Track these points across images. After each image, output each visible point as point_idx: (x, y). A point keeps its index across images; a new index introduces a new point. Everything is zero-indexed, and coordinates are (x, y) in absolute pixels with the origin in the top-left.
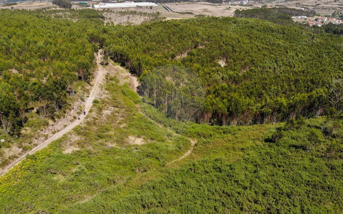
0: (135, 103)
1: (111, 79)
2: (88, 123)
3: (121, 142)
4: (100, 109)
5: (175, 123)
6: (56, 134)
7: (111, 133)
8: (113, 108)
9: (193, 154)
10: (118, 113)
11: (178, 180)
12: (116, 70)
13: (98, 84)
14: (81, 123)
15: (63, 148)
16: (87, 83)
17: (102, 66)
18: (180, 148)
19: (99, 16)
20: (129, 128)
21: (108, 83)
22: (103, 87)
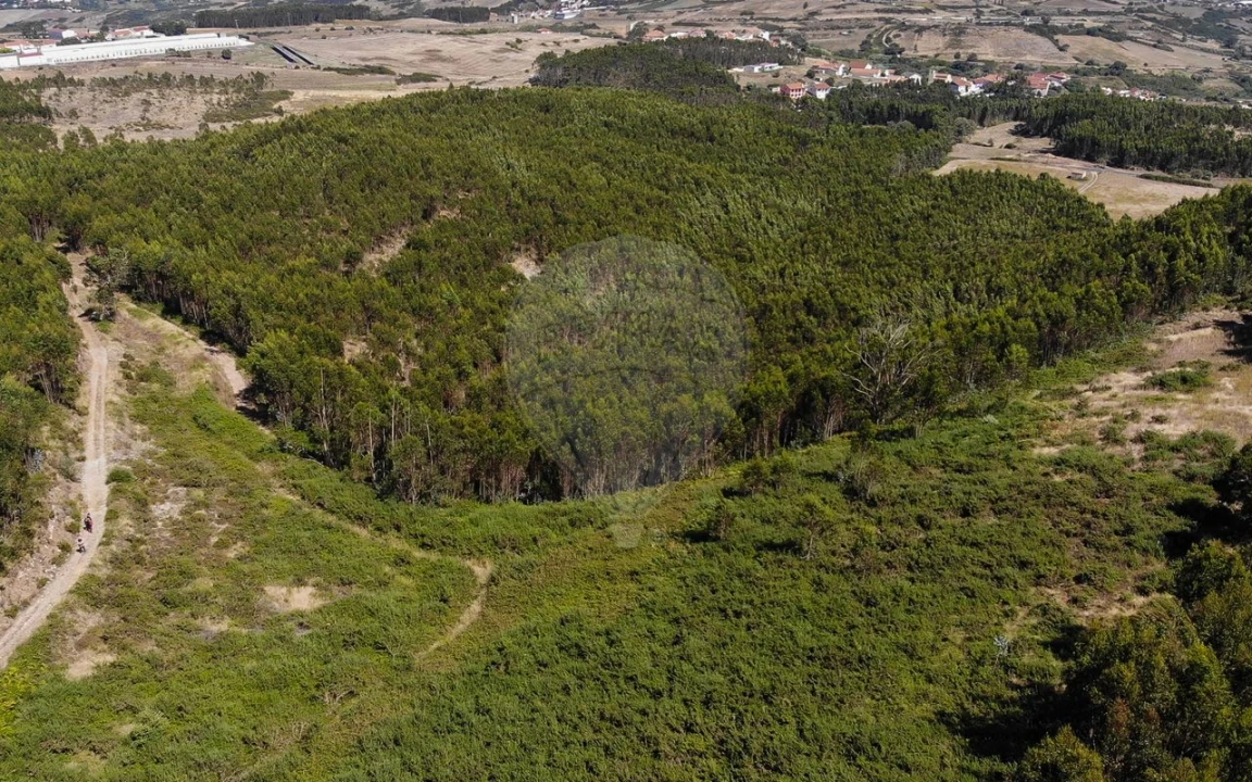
0: (251, 458)
1: (144, 377)
2: (116, 561)
3: (243, 608)
4: (142, 504)
5: (411, 514)
6: (21, 616)
7: (204, 583)
8: (182, 491)
9: (491, 612)
10: (207, 506)
11: (465, 705)
12: (152, 335)
13: (102, 402)
14: (92, 565)
15: (58, 663)
16: (65, 410)
17: (95, 324)
18: (445, 601)
19: (29, 109)
20: (256, 556)
21: (135, 394)
22: (125, 414)
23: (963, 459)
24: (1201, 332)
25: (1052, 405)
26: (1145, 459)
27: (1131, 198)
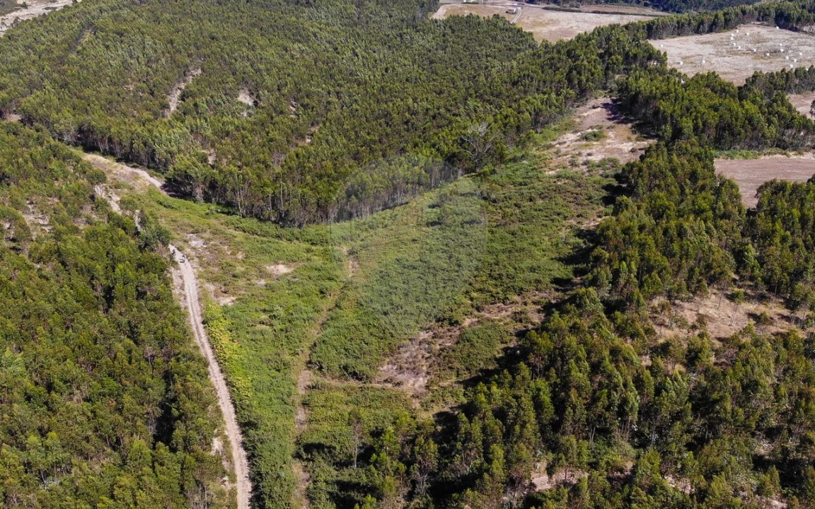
0: (205, 218)
2: (201, 265)
6: (187, 289)
7: (241, 268)
8: (194, 235)
10: (211, 240)
14: (193, 267)
20: (251, 256)
23: (520, 180)
24: (596, 110)
25: (545, 152)
26: (589, 171)
27: (541, 23)
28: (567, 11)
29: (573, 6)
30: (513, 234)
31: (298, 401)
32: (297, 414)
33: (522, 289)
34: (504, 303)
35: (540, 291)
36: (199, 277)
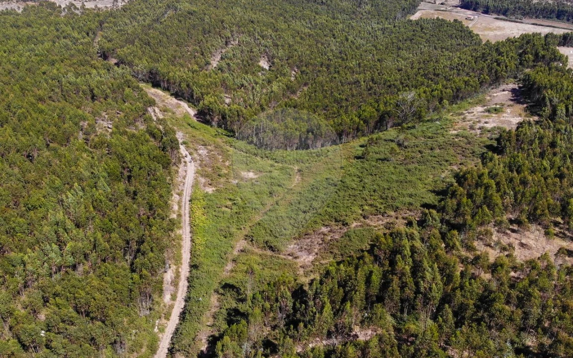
0: (213, 137)
3: (238, 177)
6: (187, 179)
7: (225, 171)
10: (213, 151)
12: (156, 95)
14: (195, 166)
20: (234, 164)
23: (430, 135)
24: (504, 92)
25: (456, 118)
26: (481, 134)
27: (490, 28)
28: (512, 21)
29: (517, 18)
30: (409, 171)
31: (230, 257)
32: (226, 265)
33: (397, 208)
34: (383, 215)
35: (411, 211)
36: (197, 173)
